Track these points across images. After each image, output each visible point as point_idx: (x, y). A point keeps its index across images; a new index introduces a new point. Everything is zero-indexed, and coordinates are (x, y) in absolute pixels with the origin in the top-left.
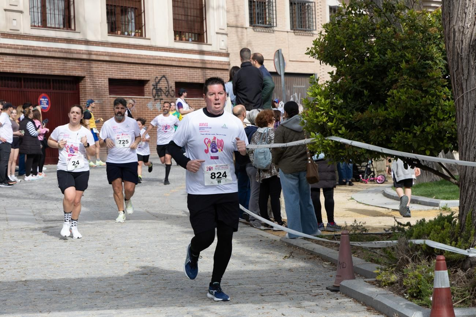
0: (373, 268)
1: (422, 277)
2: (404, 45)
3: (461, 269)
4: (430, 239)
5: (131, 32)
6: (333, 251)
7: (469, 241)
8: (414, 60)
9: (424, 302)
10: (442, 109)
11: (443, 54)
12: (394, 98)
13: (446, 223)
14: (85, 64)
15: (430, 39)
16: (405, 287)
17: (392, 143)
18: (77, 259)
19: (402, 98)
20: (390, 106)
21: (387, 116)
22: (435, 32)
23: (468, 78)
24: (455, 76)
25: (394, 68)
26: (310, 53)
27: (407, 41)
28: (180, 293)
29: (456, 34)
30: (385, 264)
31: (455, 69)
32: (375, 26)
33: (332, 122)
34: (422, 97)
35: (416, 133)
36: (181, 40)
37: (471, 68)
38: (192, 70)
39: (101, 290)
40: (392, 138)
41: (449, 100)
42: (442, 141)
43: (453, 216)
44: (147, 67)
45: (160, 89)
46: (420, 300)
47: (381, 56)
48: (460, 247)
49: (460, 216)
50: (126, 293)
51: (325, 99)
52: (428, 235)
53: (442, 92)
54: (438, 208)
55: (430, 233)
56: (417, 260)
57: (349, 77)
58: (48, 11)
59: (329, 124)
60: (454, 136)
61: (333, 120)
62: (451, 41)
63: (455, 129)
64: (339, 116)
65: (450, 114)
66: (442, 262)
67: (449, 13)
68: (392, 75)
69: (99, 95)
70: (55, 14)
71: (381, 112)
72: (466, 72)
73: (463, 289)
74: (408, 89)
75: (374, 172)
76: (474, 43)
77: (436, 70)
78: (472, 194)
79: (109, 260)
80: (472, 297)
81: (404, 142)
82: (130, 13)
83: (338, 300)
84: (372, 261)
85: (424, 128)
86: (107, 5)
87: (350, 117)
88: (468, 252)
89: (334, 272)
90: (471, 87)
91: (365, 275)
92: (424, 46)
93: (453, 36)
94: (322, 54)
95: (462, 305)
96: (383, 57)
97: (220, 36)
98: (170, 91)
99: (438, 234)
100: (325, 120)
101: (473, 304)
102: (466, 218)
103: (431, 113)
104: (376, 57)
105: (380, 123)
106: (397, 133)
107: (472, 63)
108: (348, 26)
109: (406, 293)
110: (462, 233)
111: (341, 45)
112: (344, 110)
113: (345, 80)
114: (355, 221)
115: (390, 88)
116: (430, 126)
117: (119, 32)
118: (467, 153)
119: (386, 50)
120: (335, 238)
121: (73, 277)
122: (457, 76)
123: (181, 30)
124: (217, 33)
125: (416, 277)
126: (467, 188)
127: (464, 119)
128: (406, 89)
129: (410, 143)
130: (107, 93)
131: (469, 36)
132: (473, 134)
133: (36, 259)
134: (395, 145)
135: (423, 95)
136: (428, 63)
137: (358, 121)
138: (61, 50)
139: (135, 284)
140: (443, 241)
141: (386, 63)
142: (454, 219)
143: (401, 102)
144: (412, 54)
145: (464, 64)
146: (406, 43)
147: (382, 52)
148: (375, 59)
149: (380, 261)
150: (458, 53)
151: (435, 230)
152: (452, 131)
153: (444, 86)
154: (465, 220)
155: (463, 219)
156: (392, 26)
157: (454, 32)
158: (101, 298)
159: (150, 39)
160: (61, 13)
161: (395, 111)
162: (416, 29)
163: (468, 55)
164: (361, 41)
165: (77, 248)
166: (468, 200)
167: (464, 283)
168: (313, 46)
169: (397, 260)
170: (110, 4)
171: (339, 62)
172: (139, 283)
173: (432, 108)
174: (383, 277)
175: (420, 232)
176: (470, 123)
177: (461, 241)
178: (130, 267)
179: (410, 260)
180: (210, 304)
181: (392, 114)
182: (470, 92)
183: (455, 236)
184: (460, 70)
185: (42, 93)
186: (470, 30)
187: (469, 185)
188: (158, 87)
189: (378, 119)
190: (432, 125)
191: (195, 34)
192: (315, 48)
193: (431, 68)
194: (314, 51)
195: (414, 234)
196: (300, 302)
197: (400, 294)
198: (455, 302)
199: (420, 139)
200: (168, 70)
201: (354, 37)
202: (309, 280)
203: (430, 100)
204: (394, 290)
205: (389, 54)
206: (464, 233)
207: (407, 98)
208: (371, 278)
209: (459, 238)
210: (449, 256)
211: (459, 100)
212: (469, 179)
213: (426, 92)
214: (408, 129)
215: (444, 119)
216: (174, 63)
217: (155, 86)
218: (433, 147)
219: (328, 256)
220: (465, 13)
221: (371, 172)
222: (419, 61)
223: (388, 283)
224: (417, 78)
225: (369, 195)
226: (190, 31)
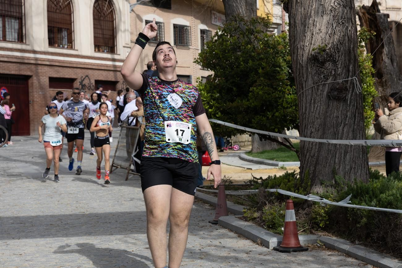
0: (240, 208)
1: (276, 214)
2: (260, 57)
3: (301, 209)
4: (281, 188)
5: (65, 45)
6: (211, 196)
7: (307, 190)
8: (267, 67)
9: (277, 231)
10: (286, 101)
11: (287, 64)
12: (254, 93)
13: (291, 178)
14: (33, 67)
15: (278, 53)
16: (264, 221)
17: (252, 123)
18: (34, 202)
19: (260, 93)
20: (252, 99)
21: (249, 105)
22: (282, 48)
23: (306, 80)
24: (298, 79)
25: (253, 72)
26: (196, 62)
27: (263, 54)
28: (109, 225)
29: (299, 50)
30: (249, 205)
31: (298, 74)
32: (241, 44)
33: (212, 109)
34: (273, 93)
35: (269, 117)
36: (99, 51)
37: (308, 74)
38: (106, 72)
39: (53, 223)
40: (253, 120)
41: (291, 94)
42: (286, 122)
43: (295, 173)
44: (75, 69)
45: (85, 85)
46: (275, 230)
47: (245, 64)
48: (301, 194)
49: (301, 173)
50: (71, 225)
51: (207, 94)
52: (279, 186)
53: (287, 89)
54: (277, 167)
55: (280, 184)
56: (272, 203)
57: (223, 79)
58: (7, 30)
59: (210, 110)
60: (294, 119)
61: (212, 108)
62: (296, 55)
63: (295, 114)
64: (216, 105)
65: (291, 104)
66: (291, 204)
67: (294, 36)
68: (252, 77)
69: (41, 87)
70: (12, 32)
71: (245, 102)
72: (305, 76)
73: (304, 222)
74: (263, 87)
75: (231, 143)
76: (310, 57)
77: (282, 74)
78: (309, 158)
79: (56, 203)
80: (309, 227)
81: (261, 123)
82: (64, 32)
83: (218, 230)
84: (239, 203)
85: (274, 113)
86: (48, 26)
87: (224, 106)
88: (308, 197)
89: (212, 211)
90: (309, 86)
91: (234, 213)
92: (274, 58)
93: (296, 52)
94: (204, 63)
95: (303, 233)
96: (246, 65)
97: (126, 49)
98: (91, 86)
99: (286, 185)
100: (207, 108)
101: (310, 232)
102: (305, 174)
103: (279, 103)
104: (242, 65)
105: (244, 110)
106: (256, 117)
107: (310, 70)
108: (223, 44)
109: (264, 225)
110: (302, 185)
111: (218, 56)
112: (220, 101)
113: (221, 81)
114: (225, 176)
115: (251, 86)
116: (278, 112)
117: (56, 45)
118: (306, 131)
119: (249, 60)
120: (212, 188)
121: (33, 215)
122: (299, 78)
123: (99, 45)
124: (124, 47)
125: (272, 214)
126: (305, 154)
127: (304, 108)
128: (262, 87)
129: (264, 123)
130: (48, 87)
131: (307, 51)
132: (310, 118)
133: (5, 201)
134: (254, 125)
135: (274, 91)
136: (277, 70)
137: (229, 109)
138: (16, 57)
139: (77, 219)
140: (289, 190)
141: (248, 69)
142: (296, 175)
143: (259, 96)
144: (266, 63)
145: (304, 71)
146: (262, 56)
147: (246, 62)
148: (241, 67)
149: (244, 203)
150: (300, 63)
151: (284, 183)
152: (293, 115)
153: (287, 85)
154: (304, 176)
155: (303, 175)
156: (252, 44)
157: (298, 49)
158: (54, 228)
159: (77, 50)
160: (17, 31)
161: (255, 102)
162: (269, 47)
163: (307, 65)
164: (232, 54)
165: (33, 194)
166: (306, 163)
167: (303, 218)
168: (199, 57)
169: (258, 203)
170: (51, 25)
171: (216, 68)
172: (80, 219)
173: (280, 99)
174: (248, 214)
175: (273, 184)
176: (308, 110)
177: (301, 190)
178: (72, 208)
179: (267, 203)
180: (130, 234)
181: (253, 104)
182: (308, 89)
183: (298, 187)
184: (301, 75)
185: (2, 86)
186: (308, 48)
187: (307, 152)
188: (83, 83)
189: (244, 107)
190: (279, 112)
191: (109, 47)
192: (199, 59)
193: (279, 72)
194: (199, 60)
195: (269, 185)
196: (192, 231)
197: (260, 226)
198: (299, 231)
199: (271, 121)
200: (90, 72)
201: (227, 51)
202: (196, 216)
203: (278, 94)
204: (256, 223)
205: (251, 63)
206: (303, 185)
207: (263, 93)
208: (238, 215)
209: (300, 188)
210: (294, 200)
211: (300, 95)
212: (307, 148)
213: (276, 89)
214: (263, 114)
215: (287, 108)
216: (94, 67)
217: (81, 83)
218: (279, 127)
219: (207, 200)
220: (305, 36)
221: (229, 143)
222: (271, 68)
223: (252, 218)
224: (269, 79)
225: (230, 158)
226: (106, 45)
